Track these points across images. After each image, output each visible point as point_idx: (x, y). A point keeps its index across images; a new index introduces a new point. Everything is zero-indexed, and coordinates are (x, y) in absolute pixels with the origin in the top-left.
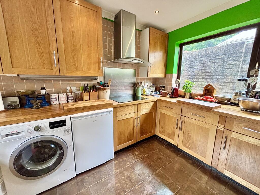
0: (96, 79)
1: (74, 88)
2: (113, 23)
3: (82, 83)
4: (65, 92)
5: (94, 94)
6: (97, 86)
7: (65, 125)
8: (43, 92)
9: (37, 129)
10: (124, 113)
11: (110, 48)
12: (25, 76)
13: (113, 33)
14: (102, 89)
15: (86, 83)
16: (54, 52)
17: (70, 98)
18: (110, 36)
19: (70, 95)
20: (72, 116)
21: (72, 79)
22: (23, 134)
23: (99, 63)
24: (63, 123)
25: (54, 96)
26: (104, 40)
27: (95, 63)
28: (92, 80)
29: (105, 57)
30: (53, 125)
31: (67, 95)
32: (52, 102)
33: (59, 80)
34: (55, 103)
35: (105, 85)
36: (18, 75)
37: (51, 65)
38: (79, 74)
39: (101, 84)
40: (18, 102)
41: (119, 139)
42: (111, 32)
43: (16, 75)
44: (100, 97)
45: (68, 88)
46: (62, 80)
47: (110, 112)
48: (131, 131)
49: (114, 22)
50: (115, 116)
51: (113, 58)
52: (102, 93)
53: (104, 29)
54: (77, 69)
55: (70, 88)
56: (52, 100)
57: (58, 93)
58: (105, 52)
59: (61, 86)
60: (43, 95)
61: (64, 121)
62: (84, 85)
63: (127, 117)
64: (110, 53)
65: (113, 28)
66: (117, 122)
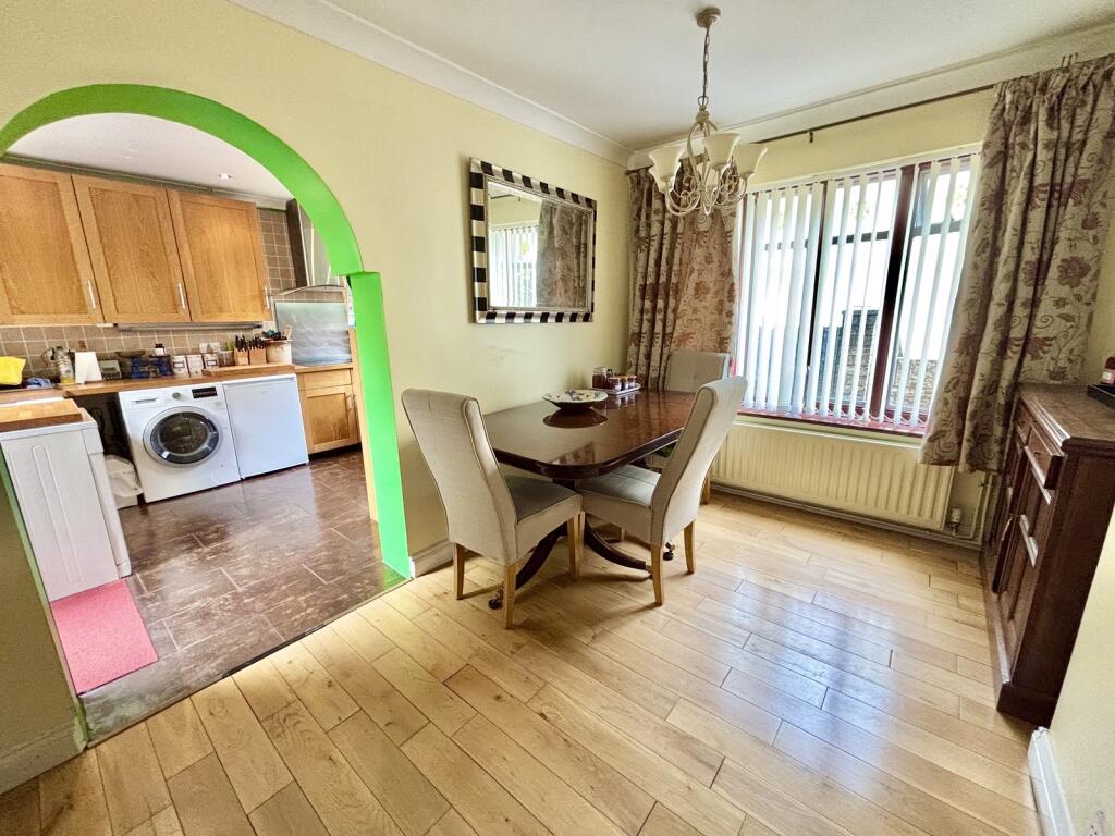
0: (259, 327)
1: (215, 345)
2: (284, 216)
3: (231, 336)
4: (196, 352)
5: (258, 353)
6: (263, 339)
7: (215, 394)
8: (160, 352)
9: (176, 396)
10: (322, 384)
11: (284, 262)
12: (126, 327)
13: (286, 235)
14: (274, 344)
15: (240, 334)
16: (180, 285)
17: (210, 363)
18: (281, 240)
19: (209, 357)
20: (224, 382)
21: (208, 329)
22: (158, 402)
23: (261, 295)
24: (211, 392)
25: (179, 359)
26: (270, 251)
27: (253, 298)
28: (250, 329)
29: (275, 283)
30: (198, 394)
31: (203, 358)
32: (175, 371)
33: (184, 331)
34: (181, 372)
35: (277, 338)
36: (115, 325)
37: (176, 306)
38: (225, 318)
39: (271, 334)
40: (118, 370)
41: (317, 432)
42: (282, 232)
43: (111, 325)
44: (270, 359)
45: (203, 346)
46: (188, 330)
47: (292, 378)
48: (341, 420)
49: (286, 211)
50: (302, 390)
51: (293, 284)
52: (273, 352)
53: (266, 229)
54: (221, 310)
55: (209, 346)
56: (177, 365)
57: (185, 353)
58: (273, 272)
59: (189, 341)
60: (160, 357)
61: (213, 389)
62: (237, 338)
63: (329, 391)
64: (285, 273)
65: (285, 225)
66: (309, 402)
